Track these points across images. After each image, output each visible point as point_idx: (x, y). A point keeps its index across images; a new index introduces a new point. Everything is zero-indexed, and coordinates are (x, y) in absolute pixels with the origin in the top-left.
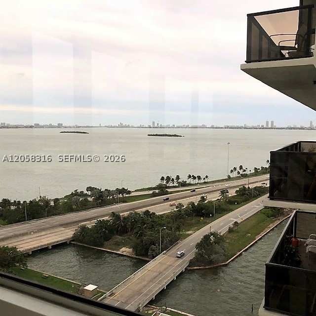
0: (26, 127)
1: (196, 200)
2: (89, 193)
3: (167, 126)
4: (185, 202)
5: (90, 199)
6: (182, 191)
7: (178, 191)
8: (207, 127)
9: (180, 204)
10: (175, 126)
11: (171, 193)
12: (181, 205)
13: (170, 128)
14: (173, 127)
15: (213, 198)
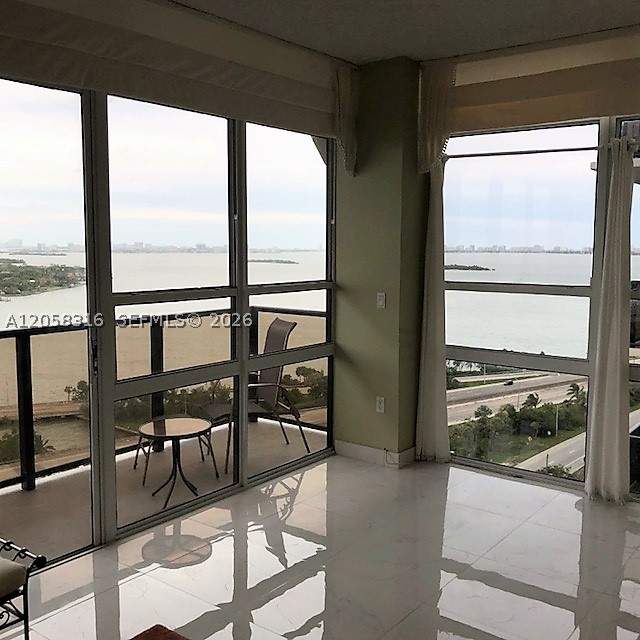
0: (182, 251)
1: (518, 401)
2: (301, 379)
3: (458, 247)
4: (495, 405)
5: (304, 391)
6: (488, 382)
7: (481, 383)
8: (546, 249)
9: (483, 408)
10: (476, 249)
11: (466, 385)
12: (484, 411)
13: (464, 252)
14: (472, 250)
15: (556, 399)
